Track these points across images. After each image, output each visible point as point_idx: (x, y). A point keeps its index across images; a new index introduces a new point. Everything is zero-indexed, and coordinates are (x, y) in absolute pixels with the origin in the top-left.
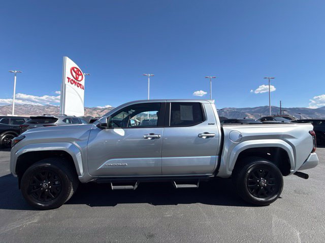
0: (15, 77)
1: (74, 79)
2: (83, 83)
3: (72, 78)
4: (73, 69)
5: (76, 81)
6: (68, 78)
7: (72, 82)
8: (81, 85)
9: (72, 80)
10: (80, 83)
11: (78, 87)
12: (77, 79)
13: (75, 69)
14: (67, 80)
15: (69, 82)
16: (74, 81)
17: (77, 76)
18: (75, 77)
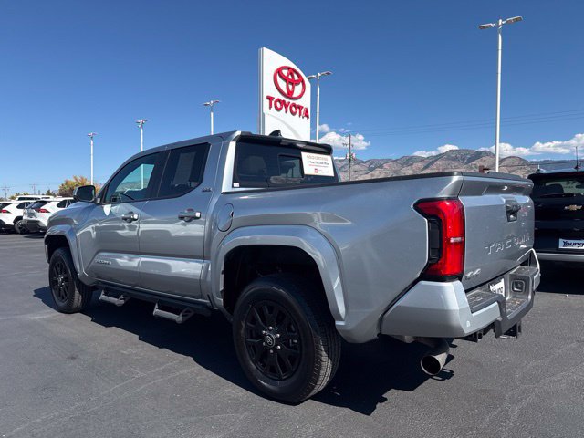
1: (282, 98)
2: (305, 102)
3: (277, 95)
4: (279, 71)
5: (287, 100)
6: (270, 98)
7: (279, 105)
8: (300, 107)
9: (279, 100)
10: (297, 102)
11: (293, 114)
12: (289, 95)
13: (285, 72)
14: (266, 102)
15: (270, 107)
16: (283, 103)
17: (290, 87)
18: (285, 92)
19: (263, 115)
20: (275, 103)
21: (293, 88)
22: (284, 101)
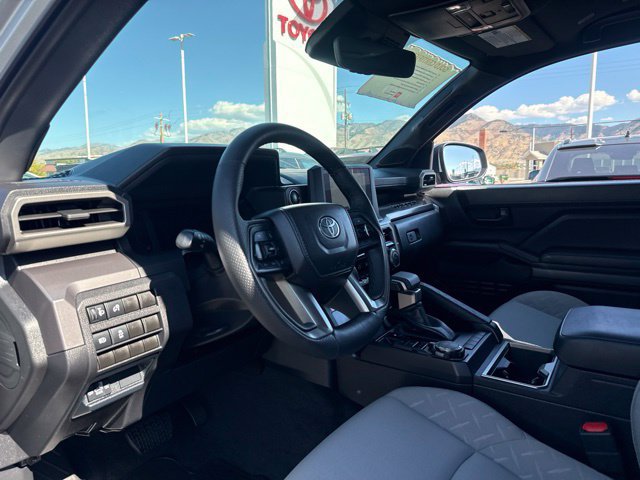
0: (183, 52)
1: (299, 21)
3: (291, 15)
5: (305, 25)
6: (283, 19)
7: (294, 30)
9: (294, 23)
12: (307, 17)
14: (277, 25)
15: (283, 31)
16: (299, 27)
17: (309, 4)
18: (303, 12)
19: (274, 43)
20: (290, 26)
21: (312, 6)
22: (301, 25)
